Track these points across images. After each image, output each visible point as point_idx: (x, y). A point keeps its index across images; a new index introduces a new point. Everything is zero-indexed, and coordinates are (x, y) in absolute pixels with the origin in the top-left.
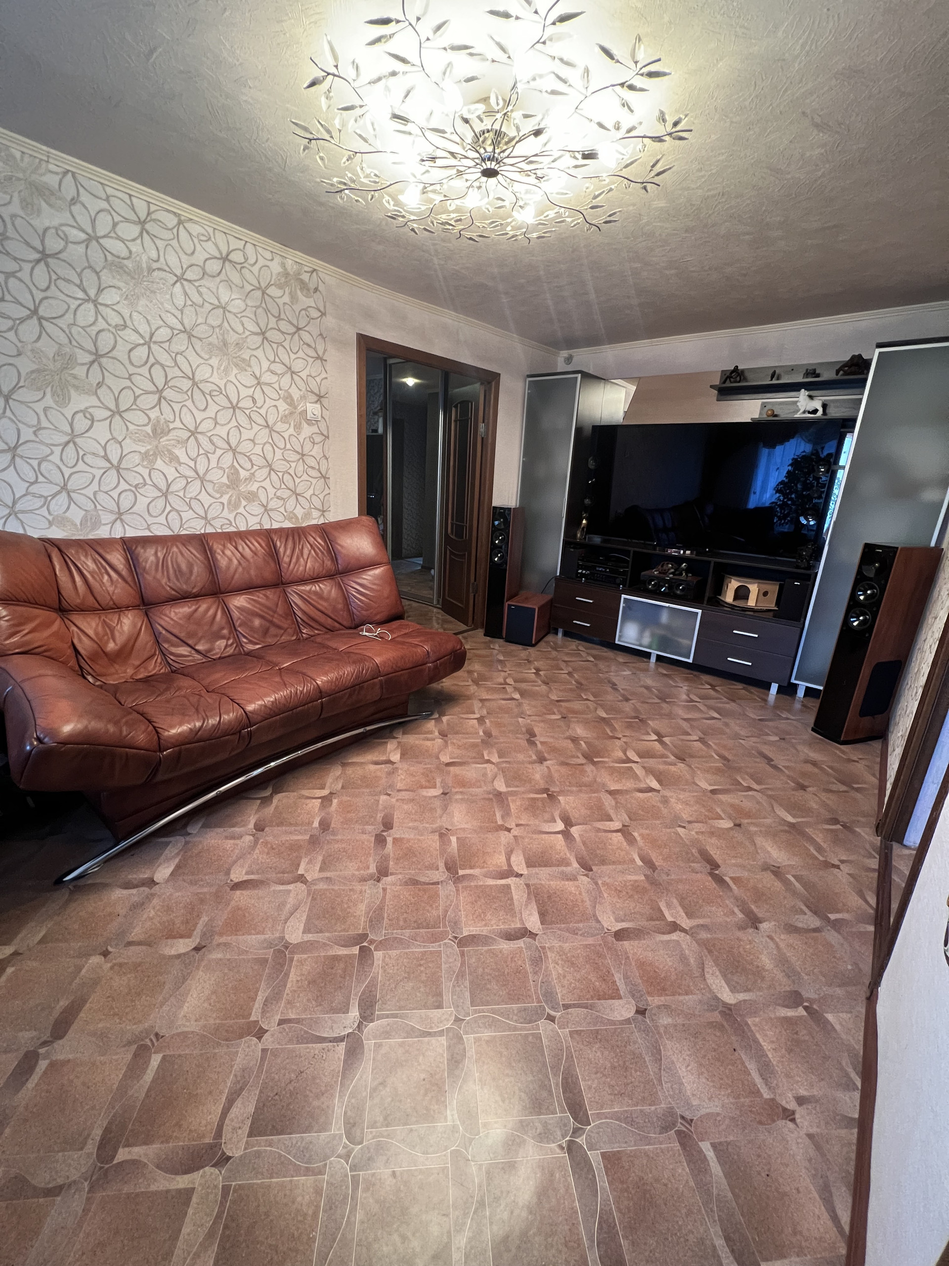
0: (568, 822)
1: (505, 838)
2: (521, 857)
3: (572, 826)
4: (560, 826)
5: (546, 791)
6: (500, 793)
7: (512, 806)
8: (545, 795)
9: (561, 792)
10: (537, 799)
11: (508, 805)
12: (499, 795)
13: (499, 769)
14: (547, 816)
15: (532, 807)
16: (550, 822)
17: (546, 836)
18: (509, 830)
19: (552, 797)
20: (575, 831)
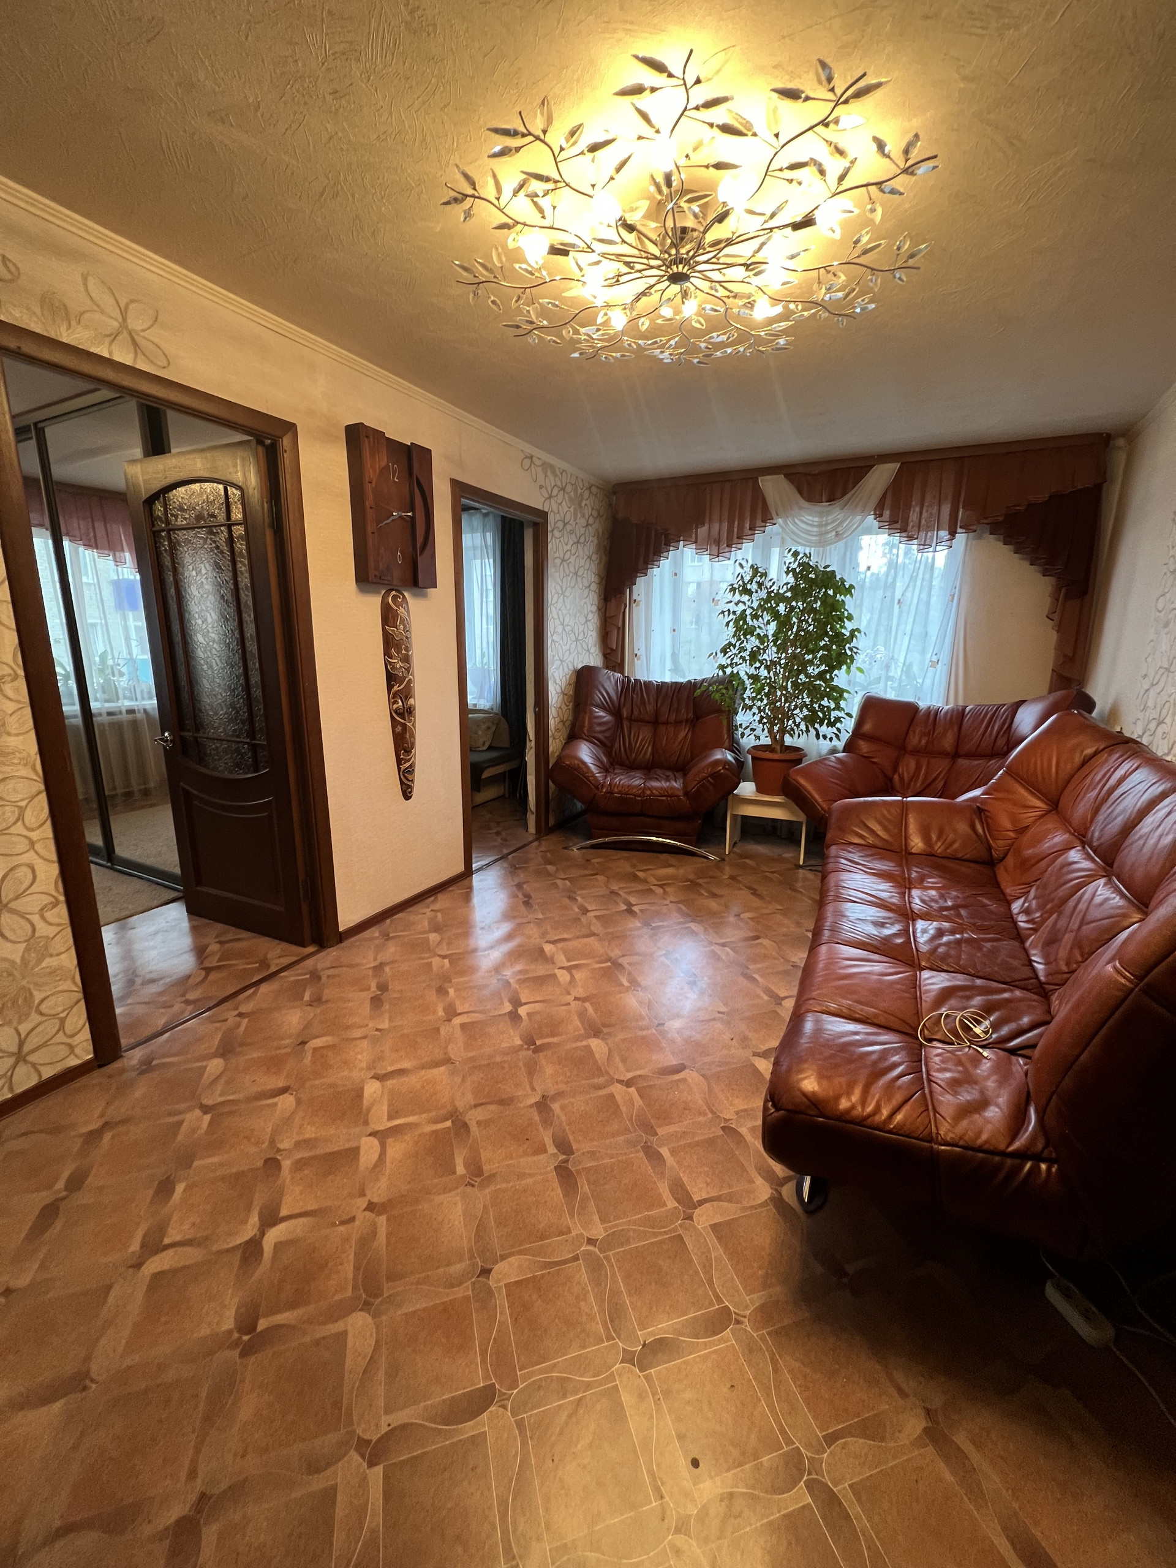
0: (514, 1016)
1: (579, 992)
2: (561, 979)
3: (510, 1013)
4: (522, 1011)
5: (537, 1050)
6: (595, 1036)
7: (578, 1023)
8: (538, 1043)
9: (517, 1050)
10: (548, 1036)
11: (583, 1023)
12: (596, 1033)
13: (608, 1073)
14: (538, 1018)
15: (553, 1027)
16: (533, 1013)
17: (538, 999)
18: (576, 999)
19: (529, 1041)
20: (508, 1007)
